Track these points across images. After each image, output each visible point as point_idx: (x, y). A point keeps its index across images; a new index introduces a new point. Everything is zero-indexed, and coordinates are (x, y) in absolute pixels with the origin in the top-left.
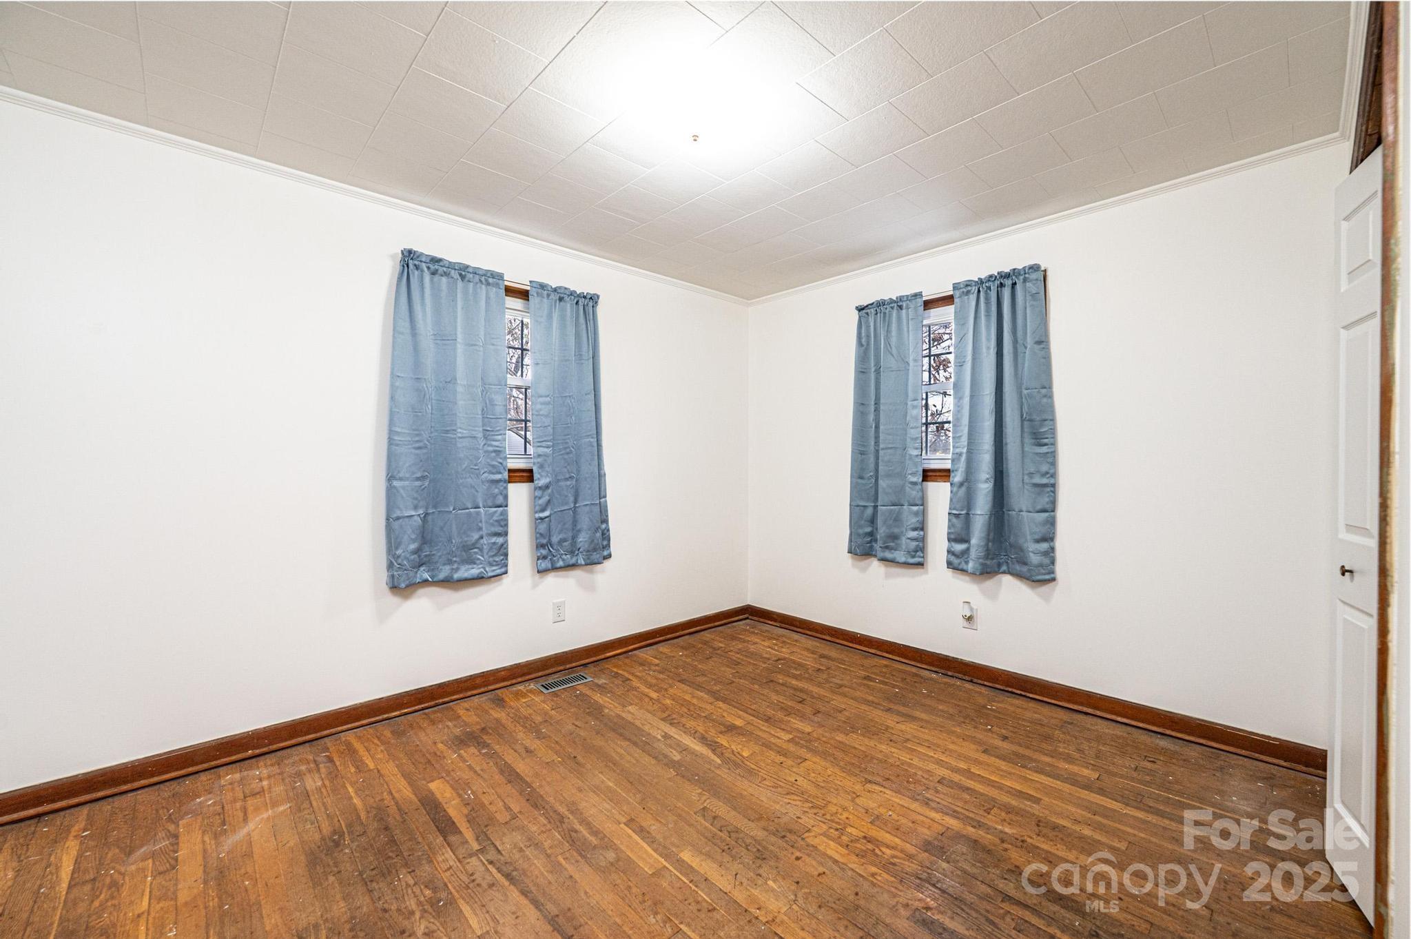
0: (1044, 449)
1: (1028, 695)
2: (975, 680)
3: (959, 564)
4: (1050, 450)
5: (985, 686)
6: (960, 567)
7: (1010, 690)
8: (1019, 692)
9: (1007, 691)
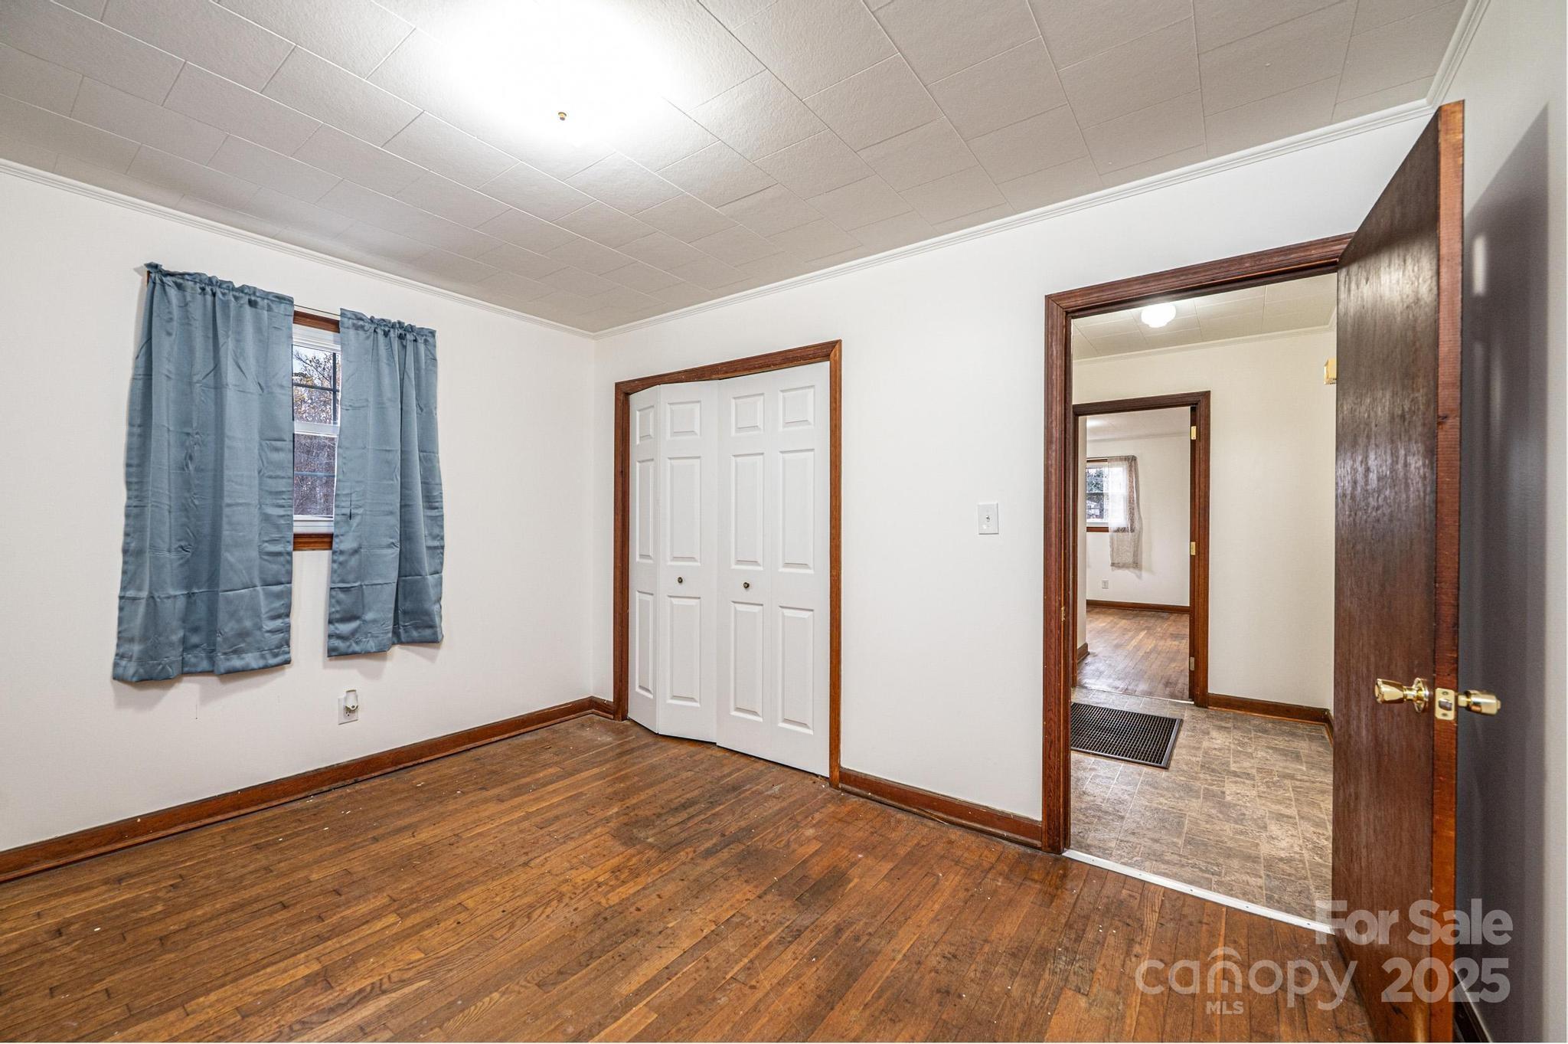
0: (434, 513)
1: (420, 761)
2: (360, 778)
3: (349, 647)
4: (438, 514)
5: (375, 777)
6: (350, 650)
7: (401, 766)
8: (411, 764)
9: (401, 769)
